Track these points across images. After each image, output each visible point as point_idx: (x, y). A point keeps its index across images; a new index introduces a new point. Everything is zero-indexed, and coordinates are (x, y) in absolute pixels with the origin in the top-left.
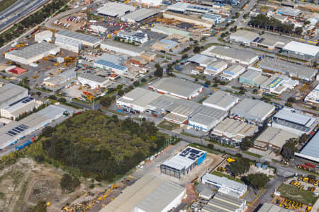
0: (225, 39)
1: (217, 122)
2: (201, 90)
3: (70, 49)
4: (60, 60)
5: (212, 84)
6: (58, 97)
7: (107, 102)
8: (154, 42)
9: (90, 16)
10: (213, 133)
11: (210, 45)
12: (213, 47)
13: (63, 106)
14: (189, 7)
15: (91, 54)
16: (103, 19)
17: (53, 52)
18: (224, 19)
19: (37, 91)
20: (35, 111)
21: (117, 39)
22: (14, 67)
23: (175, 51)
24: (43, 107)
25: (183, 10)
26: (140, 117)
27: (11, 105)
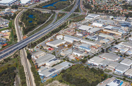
0: (127, 39)
1: (126, 70)
2: (119, 58)
3: (69, 42)
4: (66, 46)
5: (123, 56)
6: (66, 59)
7: (84, 61)
8: (100, 40)
9: (76, 30)
10: (125, 74)
11: (121, 41)
12: (123, 42)
13: (68, 62)
14: (112, 27)
15: (77, 44)
16: (81, 31)
17: (64, 43)
18: (126, 32)
19: (59, 57)
20: (58, 64)
21: (87, 39)
22: (50, 48)
23: (108, 43)
24: (61, 62)
25: (110, 28)
26: (97, 67)
27: (49, 61)
